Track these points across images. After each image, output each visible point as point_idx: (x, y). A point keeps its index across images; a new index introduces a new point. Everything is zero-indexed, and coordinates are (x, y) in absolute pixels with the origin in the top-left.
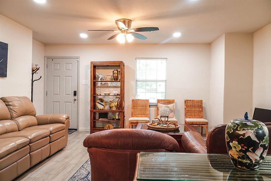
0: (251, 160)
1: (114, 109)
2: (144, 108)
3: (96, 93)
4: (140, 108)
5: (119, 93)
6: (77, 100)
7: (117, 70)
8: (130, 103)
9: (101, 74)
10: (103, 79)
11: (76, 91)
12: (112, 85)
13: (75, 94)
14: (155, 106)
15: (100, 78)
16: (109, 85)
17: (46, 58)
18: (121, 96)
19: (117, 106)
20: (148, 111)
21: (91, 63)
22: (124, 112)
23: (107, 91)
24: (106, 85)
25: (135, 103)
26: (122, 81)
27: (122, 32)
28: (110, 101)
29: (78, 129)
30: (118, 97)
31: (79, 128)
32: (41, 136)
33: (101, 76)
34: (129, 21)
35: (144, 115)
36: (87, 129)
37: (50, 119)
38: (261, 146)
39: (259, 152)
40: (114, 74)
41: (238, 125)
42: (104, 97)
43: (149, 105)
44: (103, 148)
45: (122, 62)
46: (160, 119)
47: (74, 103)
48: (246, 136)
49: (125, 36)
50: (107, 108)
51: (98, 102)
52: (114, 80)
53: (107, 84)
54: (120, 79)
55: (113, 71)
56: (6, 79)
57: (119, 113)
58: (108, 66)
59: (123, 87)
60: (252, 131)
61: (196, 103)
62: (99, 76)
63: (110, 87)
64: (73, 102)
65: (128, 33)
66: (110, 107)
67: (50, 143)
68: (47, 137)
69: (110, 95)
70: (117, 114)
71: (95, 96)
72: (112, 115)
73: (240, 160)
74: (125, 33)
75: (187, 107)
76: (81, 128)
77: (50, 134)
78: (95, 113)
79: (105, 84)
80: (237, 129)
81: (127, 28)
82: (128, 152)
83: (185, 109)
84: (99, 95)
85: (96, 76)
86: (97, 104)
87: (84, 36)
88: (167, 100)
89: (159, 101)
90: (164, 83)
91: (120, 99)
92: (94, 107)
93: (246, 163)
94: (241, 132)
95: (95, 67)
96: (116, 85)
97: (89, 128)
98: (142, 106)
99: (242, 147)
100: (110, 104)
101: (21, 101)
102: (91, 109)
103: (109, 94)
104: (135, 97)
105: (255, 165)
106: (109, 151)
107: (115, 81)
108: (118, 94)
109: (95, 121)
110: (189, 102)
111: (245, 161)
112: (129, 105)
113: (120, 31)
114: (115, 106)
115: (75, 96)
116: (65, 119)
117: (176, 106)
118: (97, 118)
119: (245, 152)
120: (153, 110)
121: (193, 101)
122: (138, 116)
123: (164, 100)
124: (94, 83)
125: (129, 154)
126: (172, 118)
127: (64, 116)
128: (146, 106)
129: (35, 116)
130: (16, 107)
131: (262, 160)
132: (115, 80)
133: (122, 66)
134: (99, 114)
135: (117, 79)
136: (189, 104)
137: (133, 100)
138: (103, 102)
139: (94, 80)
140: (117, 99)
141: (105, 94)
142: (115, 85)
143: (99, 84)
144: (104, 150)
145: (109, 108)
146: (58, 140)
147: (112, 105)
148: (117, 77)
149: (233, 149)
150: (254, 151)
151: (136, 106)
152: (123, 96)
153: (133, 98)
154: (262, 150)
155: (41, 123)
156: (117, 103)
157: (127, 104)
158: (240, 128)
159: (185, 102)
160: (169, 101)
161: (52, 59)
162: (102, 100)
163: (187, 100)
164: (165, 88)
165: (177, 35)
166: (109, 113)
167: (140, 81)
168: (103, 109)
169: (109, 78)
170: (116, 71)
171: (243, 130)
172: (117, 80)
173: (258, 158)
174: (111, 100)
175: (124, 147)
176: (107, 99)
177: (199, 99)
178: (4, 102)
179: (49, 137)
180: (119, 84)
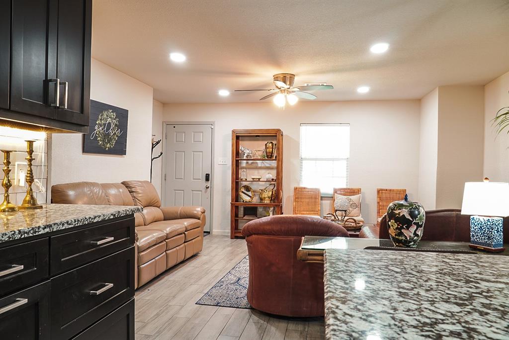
0: (405, 237)
1: (267, 201)
2: (313, 200)
3: (239, 177)
4: (307, 200)
5: (275, 178)
6: (210, 188)
7: (272, 143)
8: (292, 193)
9: (247, 148)
10: (251, 157)
11: (209, 175)
12: (263, 165)
13: (207, 178)
14: (331, 199)
15: (246, 155)
16: (260, 165)
17: (164, 124)
18: (278, 182)
19: (272, 197)
20: (319, 205)
21: (233, 131)
22: (281, 207)
23: (256, 174)
24: (254, 165)
25: (299, 193)
26: (279, 159)
27: (281, 92)
28: (261, 190)
29: (212, 231)
30: (272, 183)
31: (214, 230)
32: (177, 232)
33: (247, 152)
34: (292, 76)
35: (312, 211)
36: (225, 232)
37: (180, 213)
38: (415, 223)
39: (413, 229)
40: (266, 148)
41: (396, 205)
42: (252, 184)
43: (321, 197)
44: (265, 234)
45: (279, 130)
46: (335, 214)
47: (206, 192)
48: (401, 215)
49: (286, 96)
50: (256, 200)
51: (242, 192)
52: (266, 158)
53: (257, 163)
54: (276, 156)
55: (266, 145)
56: (124, 157)
57: (274, 208)
58: (258, 136)
59: (280, 168)
60: (407, 210)
61: (395, 194)
62: (245, 151)
63: (261, 168)
64: (204, 190)
65: (290, 92)
66: (261, 199)
67: (185, 242)
68: (181, 234)
69: (261, 180)
70: (272, 209)
71: (238, 182)
72: (263, 211)
73: (397, 237)
74: (286, 93)
75: (380, 200)
76: (215, 231)
77: (186, 231)
78: (237, 208)
79: (252, 163)
80: (394, 209)
81: (288, 87)
82: (292, 238)
83: (378, 203)
84: (244, 180)
85: (240, 152)
86: (241, 193)
87: (224, 93)
88: (349, 189)
89: (336, 191)
90: (345, 162)
91: (276, 187)
92: (236, 198)
93: (402, 239)
94: (397, 212)
95: (238, 138)
96: (270, 165)
97: (228, 231)
98: (309, 198)
99: (398, 225)
100: (261, 194)
101: (144, 187)
102: (232, 201)
103: (259, 179)
104: (299, 184)
105: (410, 242)
106: (272, 237)
107: (269, 159)
108: (273, 179)
109: (238, 220)
110: (384, 191)
111: (400, 238)
112: (289, 197)
113: (279, 90)
114: (269, 197)
115: (207, 182)
116: (200, 213)
117: (364, 198)
118: (240, 215)
119: (400, 229)
120: (326, 203)
121: (390, 190)
122: (303, 212)
123: (344, 189)
124: (237, 161)
125: (292, 240)
126: (356, 216)
127: (199, 209)
128: (316, 198)
129: (159, 207)
130: (140, 195)
131: (416, 237)
132: (268, 157)
133: (279, 137)
134: (245, 209)
135: (272, 156)
136: (384, 196)
137: (296, 189)
138: (249, 191)
139: (236, 158)
140: (272, 187)
141: (253, 179)
142: (268, 165)
143: (244, 164)
144: (266, 237)
145: (259, 201)
146: (193, 240)
147: (264, 196)
148: (272, 153)
149: (391, 227)
150: (408, 228)
151: (301, 198)
152: (280, 181)
153: (296, 186)
154: (415, 227)
155: (168, 217)
156: (271, 193)
157: (287, 195)
158: (397, 208)
159: (379, 191)
160: (352, 191)
161: (174, 126)
162: (248, 188)
163: (382, 190)
164: (346, 170)
165: (363, 90)
166: (259, 207)
167: (306, 159)
168: (250, 202)
169: (259, 155)
170: (270, 144)
171: (399, 209)
172: (271, 158)
173: (412, 235)
174: (263, 188)
175: (288, 233)
176: (255, 186)
177: (400, 187)
178: (126, 187)
179: (183, 235)
180: (274, 163)
